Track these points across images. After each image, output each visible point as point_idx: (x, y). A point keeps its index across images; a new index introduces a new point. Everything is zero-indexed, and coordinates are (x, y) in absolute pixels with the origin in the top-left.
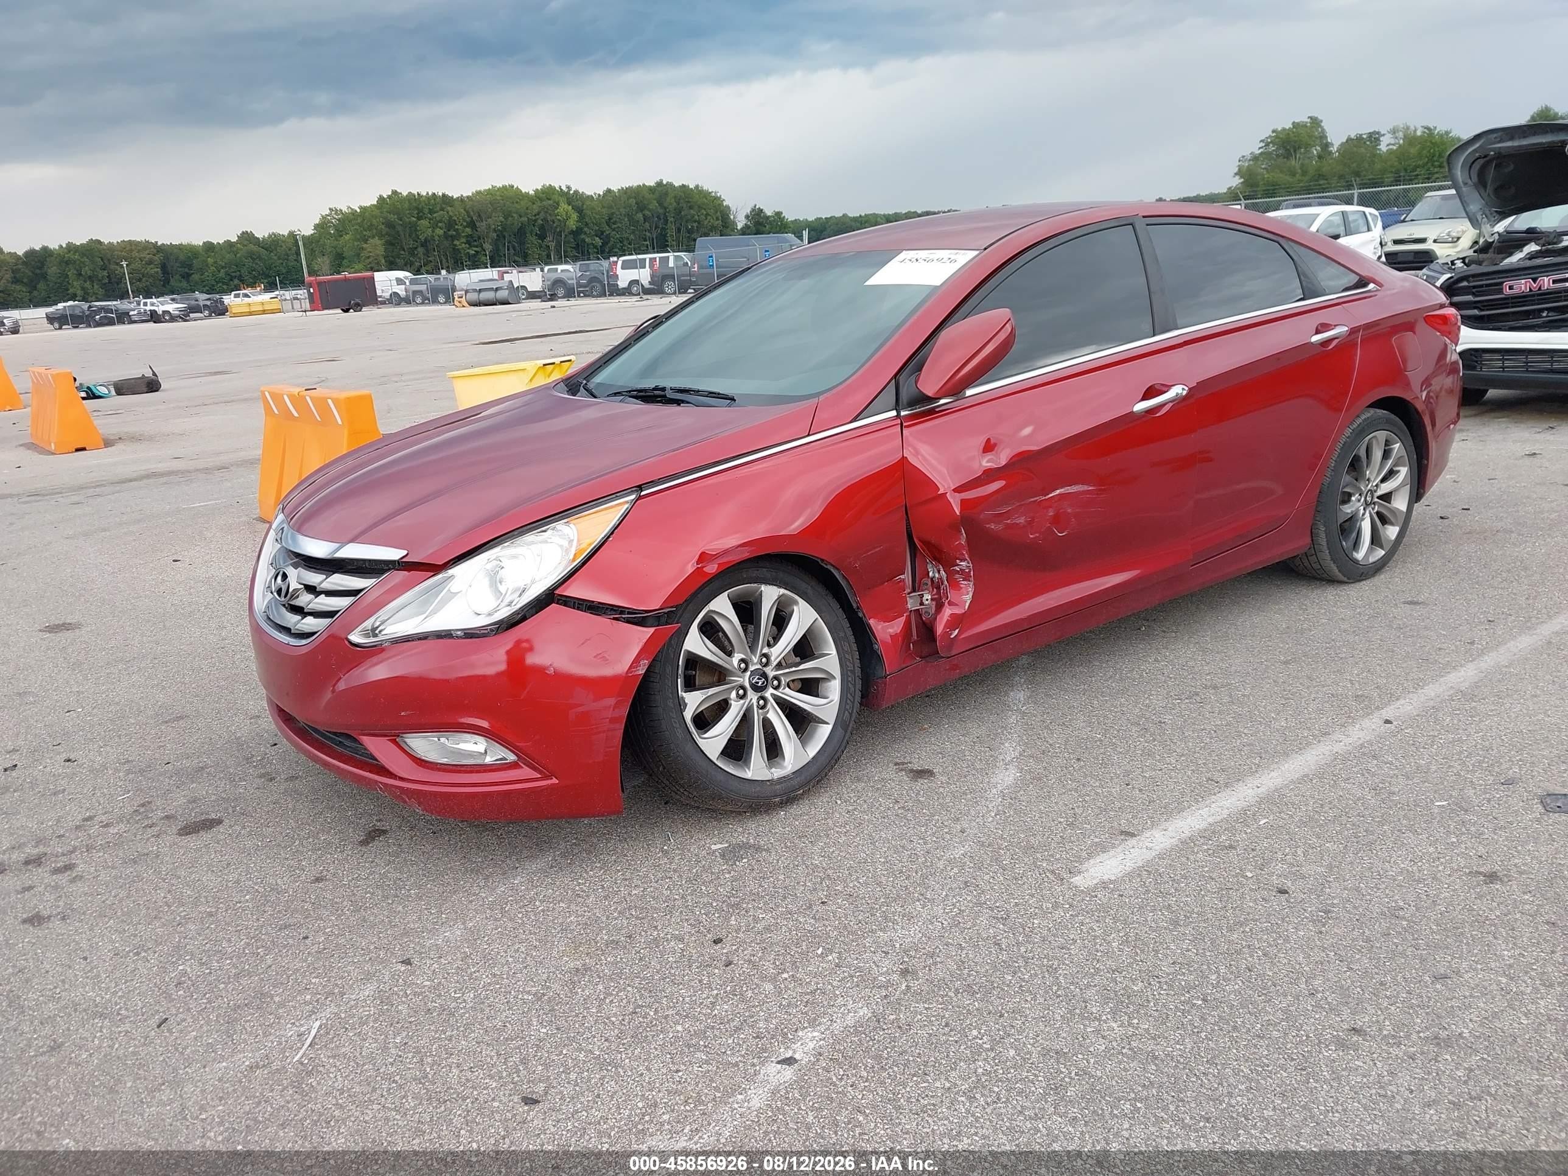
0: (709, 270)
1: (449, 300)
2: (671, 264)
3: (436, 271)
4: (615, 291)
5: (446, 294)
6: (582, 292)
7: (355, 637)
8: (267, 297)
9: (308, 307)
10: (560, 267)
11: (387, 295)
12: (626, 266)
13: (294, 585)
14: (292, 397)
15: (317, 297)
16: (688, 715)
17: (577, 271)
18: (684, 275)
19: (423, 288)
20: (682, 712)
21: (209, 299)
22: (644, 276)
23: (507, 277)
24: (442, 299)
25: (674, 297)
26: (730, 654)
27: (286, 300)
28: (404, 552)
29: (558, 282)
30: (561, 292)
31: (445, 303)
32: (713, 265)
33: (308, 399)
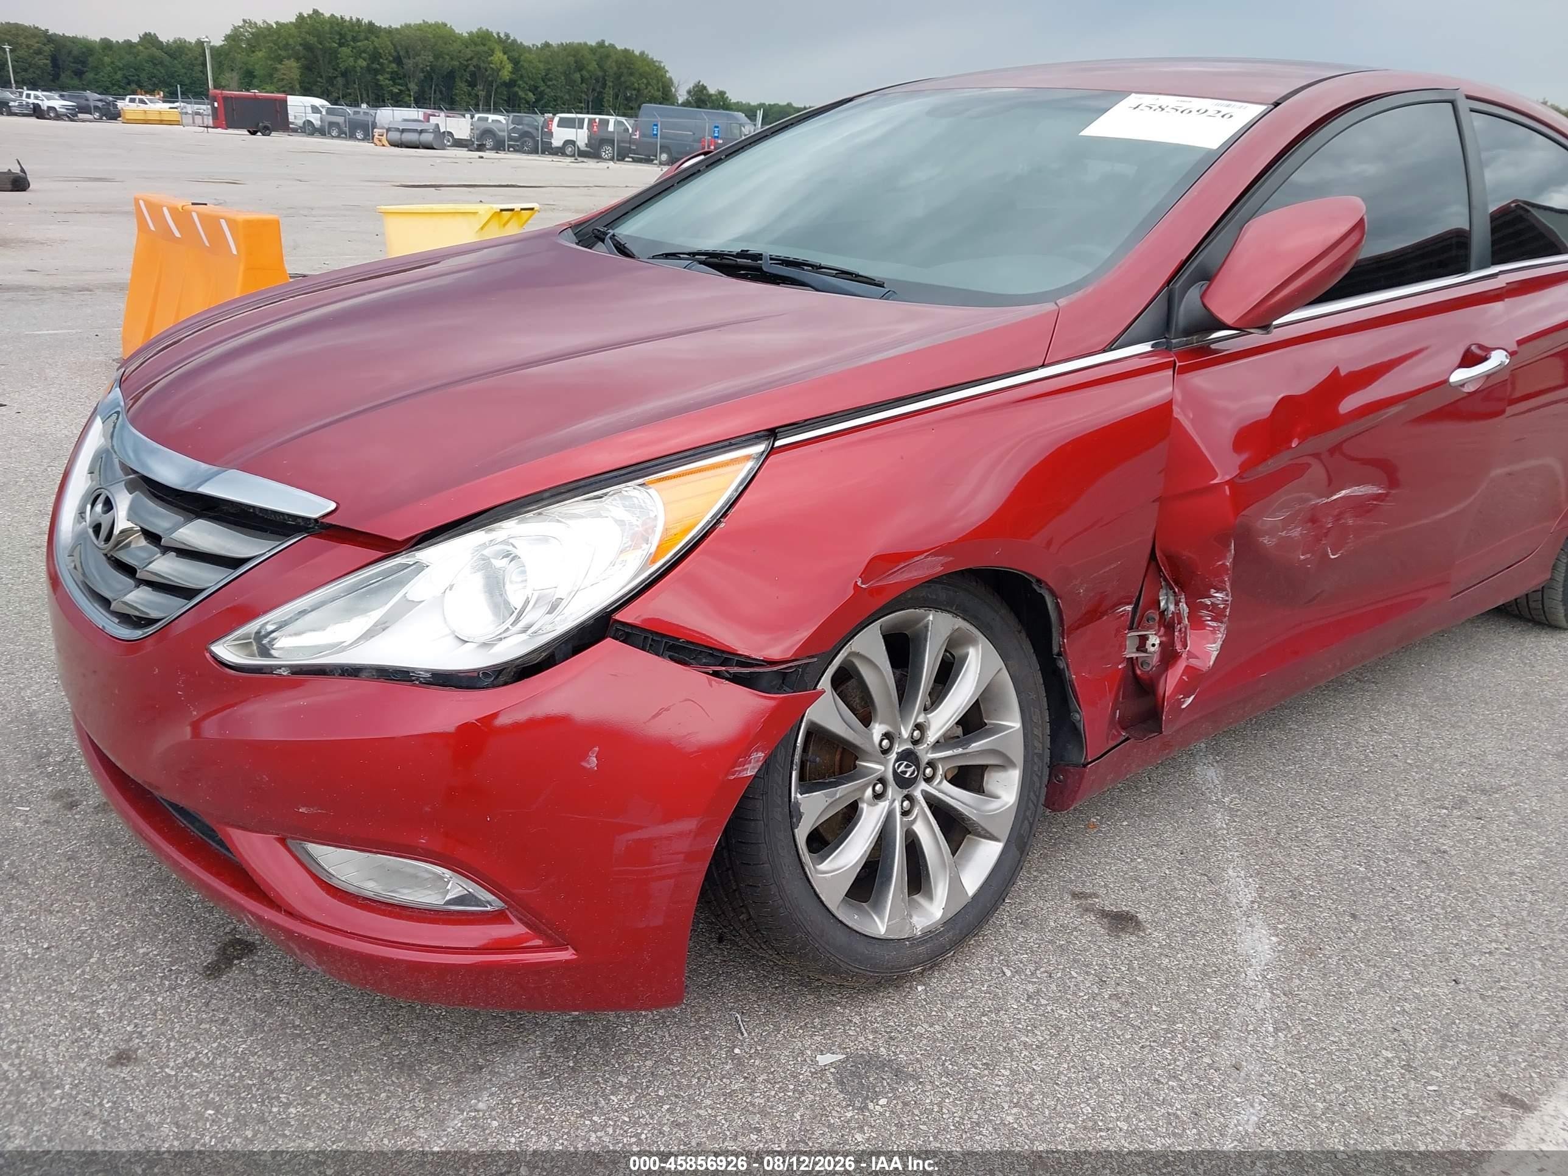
0: (652, 140)
1: (368, 137)
2: (611, 128)
3: (355, 104)
4: (548, 149)
5: (365, 130)
6: (512, 146)
7: (225, 650)
8: (166, 106)
9: (211, 123)
10: (492, 117)
11: (300, 122)
12: (563, 123)
13: (122, 523)
14: (173, 211)
15: (222, 112)
16: (802, 834)
17: (510, 121)
18: (623, 142)
19: (340, 120)
20: (793, 827)
21: (100, 100)
22: (581, 137)
23: (433, 120)
24: (359, 135)
25: (611, 163)
26: (866, 721)
27: (186, 113)
28: (332, 506)
29: (487, 133)
30: (489, 143)
31: (363, 140)
32: (656, 135)
33: (195, 215)
